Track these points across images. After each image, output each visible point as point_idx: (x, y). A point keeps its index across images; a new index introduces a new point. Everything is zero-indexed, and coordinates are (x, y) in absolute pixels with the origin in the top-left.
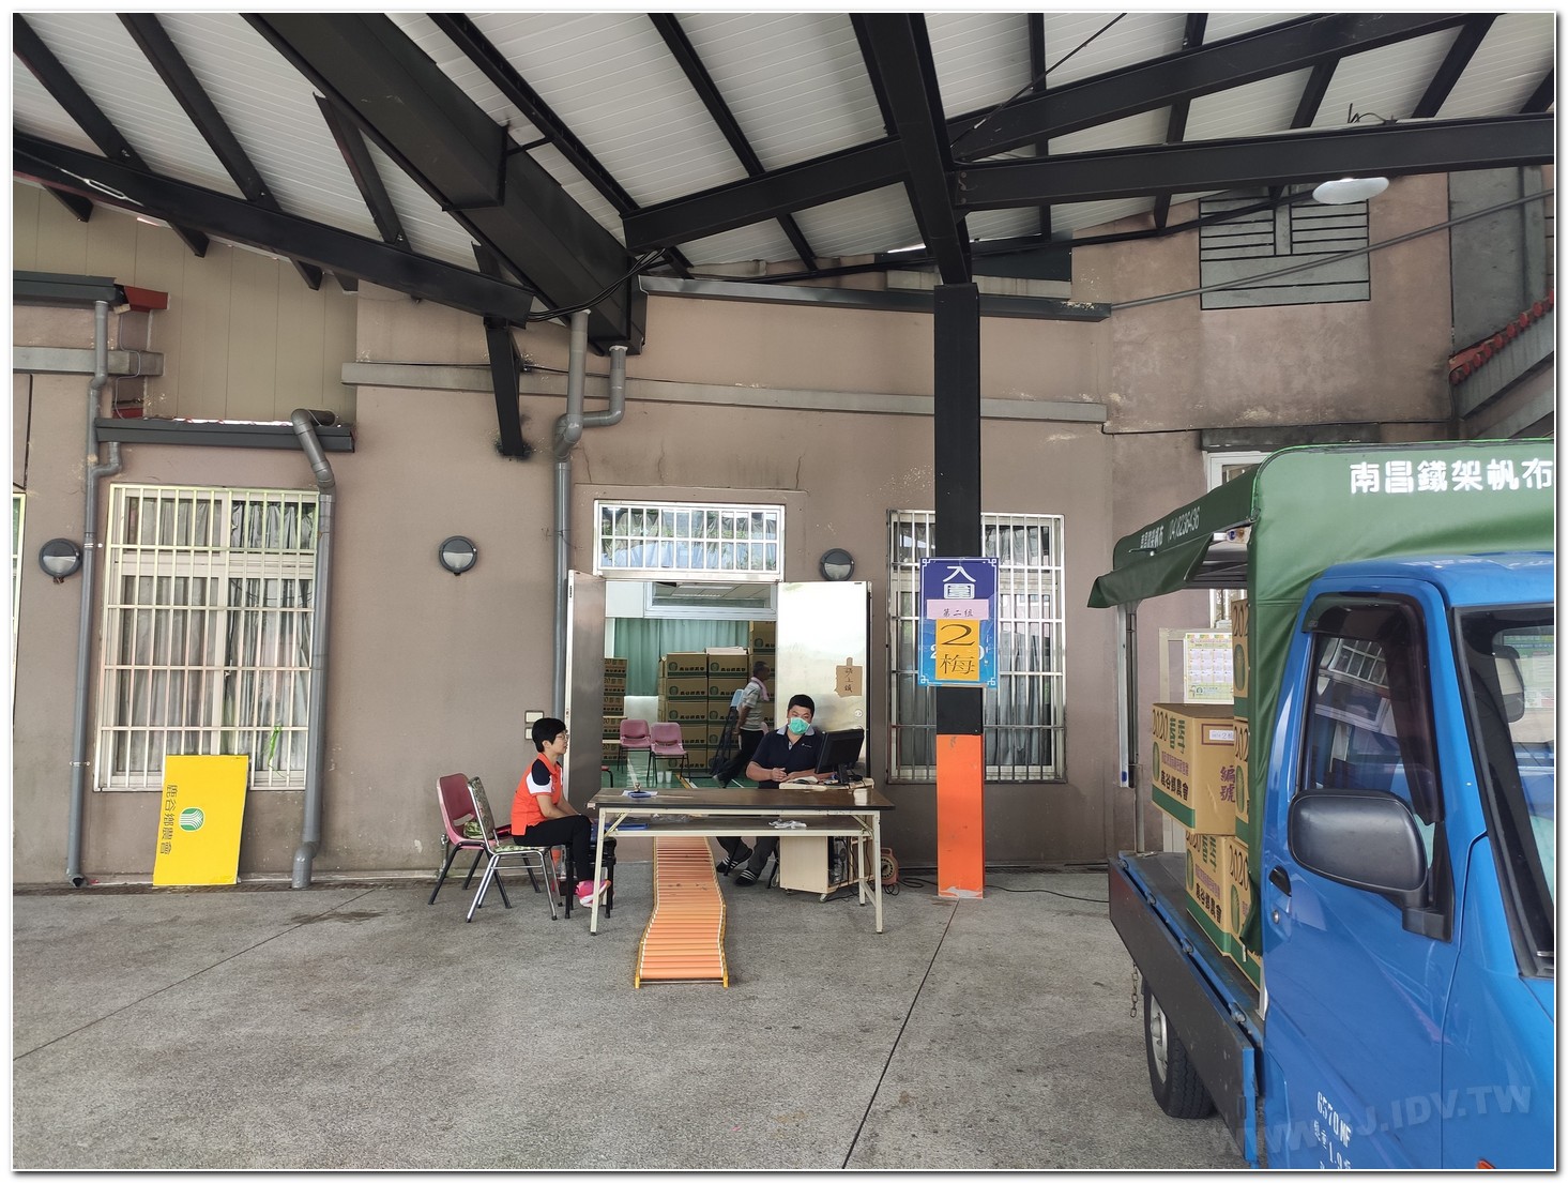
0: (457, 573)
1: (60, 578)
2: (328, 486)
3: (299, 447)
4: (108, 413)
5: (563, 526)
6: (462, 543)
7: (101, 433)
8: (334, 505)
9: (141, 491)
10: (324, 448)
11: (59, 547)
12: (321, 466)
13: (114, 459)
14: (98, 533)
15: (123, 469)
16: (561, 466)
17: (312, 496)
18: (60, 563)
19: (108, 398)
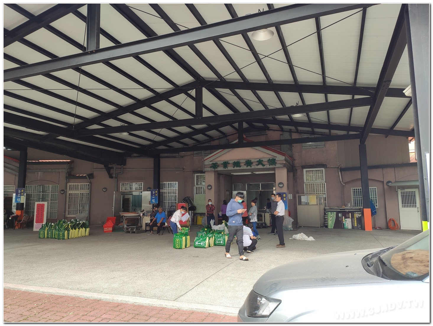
0: (105, 192)
1: (62, 194)
2: (90, 183)
3: (87, 178)
4: (67, 176)
5: (116, 186)
6: (105, 188)
7: (67, 178)
8: (91, 185)
9: (71, 184)
10: (89, 178)
11: (62, 190)
12: (89, 181)
13: (68, 181)
14: (66, 189)
15: (69, 182)
16: (116, 179)
17: (89, 184)
18: (62, 192)
19: (67, 174)
